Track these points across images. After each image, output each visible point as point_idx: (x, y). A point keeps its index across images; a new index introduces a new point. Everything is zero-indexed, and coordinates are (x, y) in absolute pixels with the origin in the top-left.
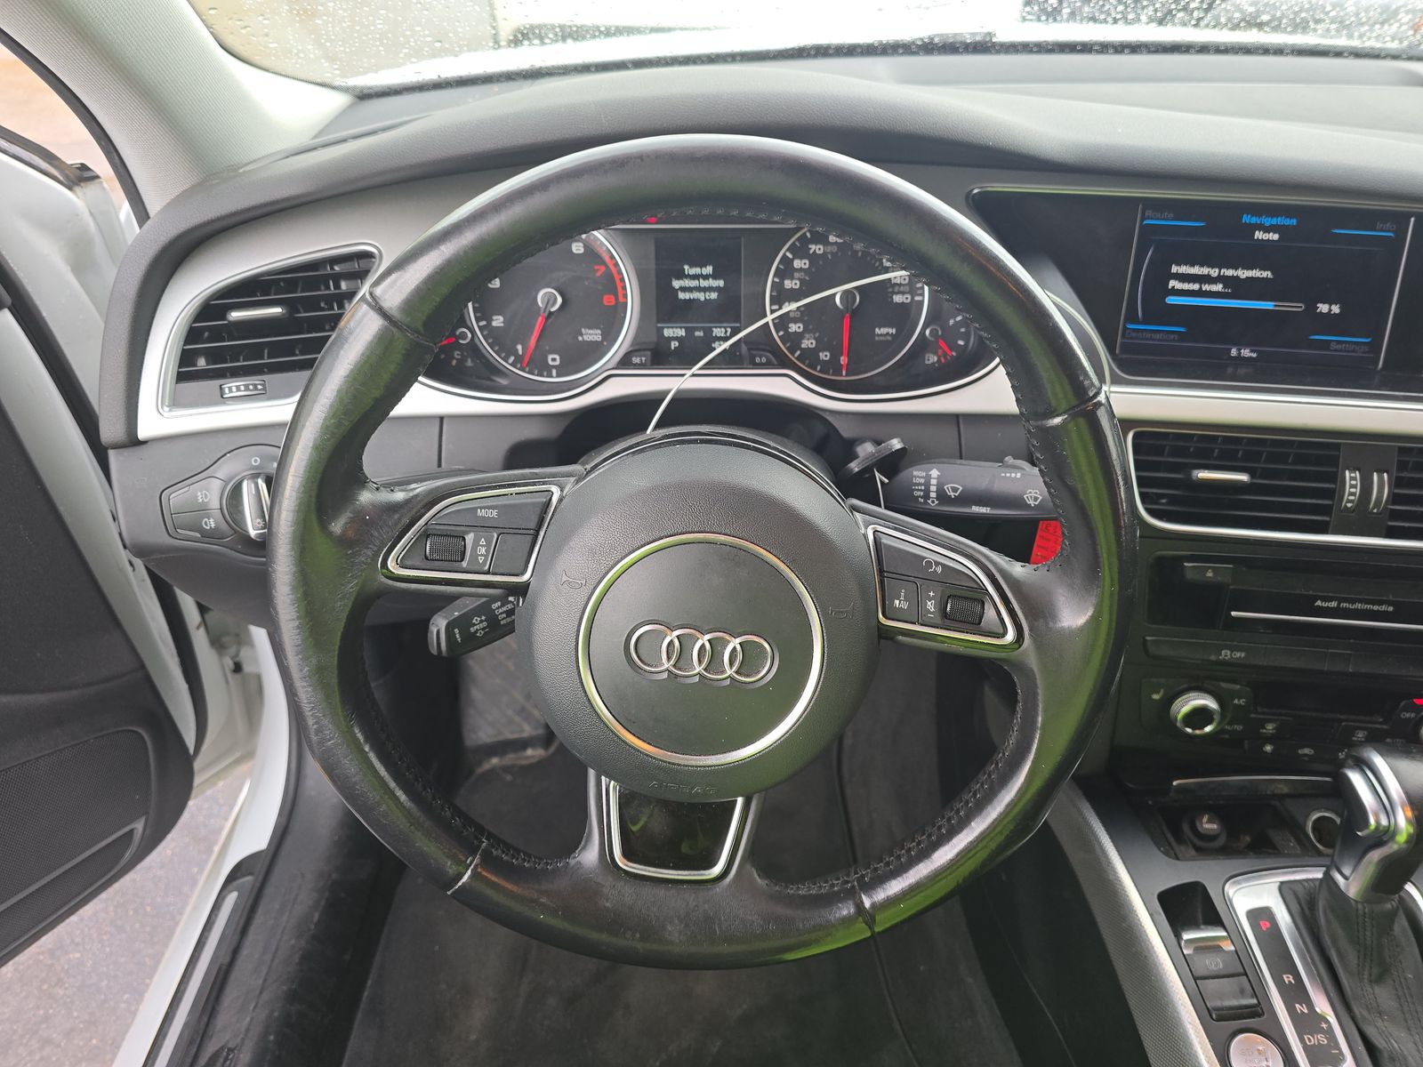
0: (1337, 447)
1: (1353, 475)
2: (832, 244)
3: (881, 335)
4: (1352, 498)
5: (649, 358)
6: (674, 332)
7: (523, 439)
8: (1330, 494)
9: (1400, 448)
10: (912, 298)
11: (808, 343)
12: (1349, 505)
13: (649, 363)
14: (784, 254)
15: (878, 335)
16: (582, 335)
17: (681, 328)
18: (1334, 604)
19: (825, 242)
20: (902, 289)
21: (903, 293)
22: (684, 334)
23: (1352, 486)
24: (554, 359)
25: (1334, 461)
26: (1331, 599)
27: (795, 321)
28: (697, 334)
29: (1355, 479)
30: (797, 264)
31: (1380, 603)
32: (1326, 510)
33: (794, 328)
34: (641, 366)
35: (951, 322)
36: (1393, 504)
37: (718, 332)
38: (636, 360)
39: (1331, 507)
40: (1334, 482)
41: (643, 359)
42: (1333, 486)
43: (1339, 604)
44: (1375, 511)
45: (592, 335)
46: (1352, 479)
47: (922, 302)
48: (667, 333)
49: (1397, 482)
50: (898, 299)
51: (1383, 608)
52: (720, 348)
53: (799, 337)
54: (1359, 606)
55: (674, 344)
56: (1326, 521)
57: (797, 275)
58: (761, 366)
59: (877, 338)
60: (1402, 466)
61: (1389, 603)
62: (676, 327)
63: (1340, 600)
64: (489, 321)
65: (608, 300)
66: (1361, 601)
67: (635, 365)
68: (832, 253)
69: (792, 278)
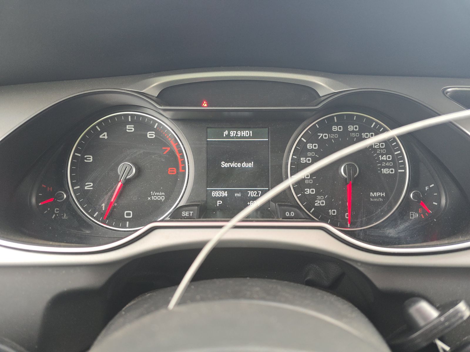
2: (335, 133)
3: (375, 197)
5: (196, 212)
6: (219, 193)
7: (66, 289)
10: (396, 171)
11: (320, 202)
13: (195, 217)
14: (300, 139)
15: (373, 198)
16: (150, 196)
17: (225, 191)
19: (330, 132)
20: (387, 164)
21: (389, 167)
22: (226, 195)
24: (128, 214)
27: (309, 186)
28: (236, 195)
30: (309, 146)
33: (308, 191)
34: (189, 218)
35: (427, 188)
37: (252, 194)
38: (185, 214)
41: (191, 212)
45: (159, 196)
47: (405, 173)
48: (215, 194)
50: (385, 171)
52: (253, 206)
53: (313, 198)
55: (219, 203)
57: (309, 154)
58: (290, 219)
59: (371, 200)
62: (222, 190)
64: (83, 186)
65: (172, 171)
67: (184, 218)
68: (334, 139)
69: (306, 157)
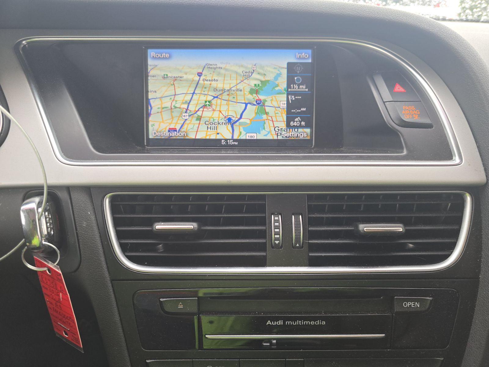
0: (263, 197)
1: (276, 218)
4: (277, 236)
8: (263, 234)
9: (308, 195)
12: (277, 242)
18: (280, 323)
23: (276, 227)
25: (262, 208)
26: (277, 319)
29: (277, 221)
31: (315, 319)
32: (262, 247)
36: (310, 238)
39: (265, 244)
40: (264, 224)
42: (264, 228)
43: (284, 323)
44: (298, 245)
46: (276, 221)
49: (310, 222)
51: (318, 322)
54: (298, 322)
56: (263, 256)
60: (311, 209)
61: (322, 319)
63: (285, 319)
66: (300, 319)
